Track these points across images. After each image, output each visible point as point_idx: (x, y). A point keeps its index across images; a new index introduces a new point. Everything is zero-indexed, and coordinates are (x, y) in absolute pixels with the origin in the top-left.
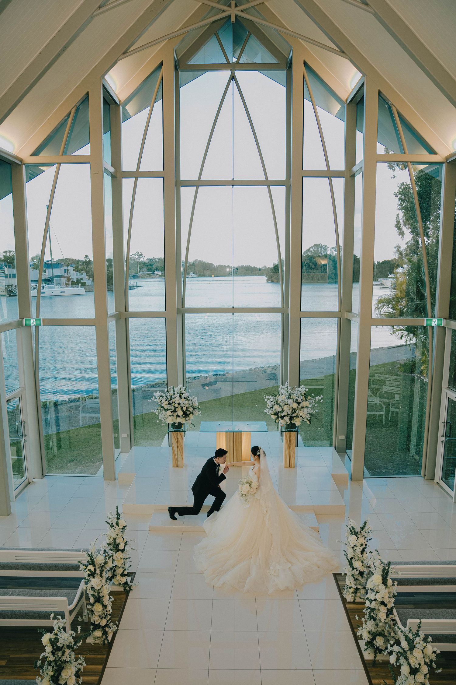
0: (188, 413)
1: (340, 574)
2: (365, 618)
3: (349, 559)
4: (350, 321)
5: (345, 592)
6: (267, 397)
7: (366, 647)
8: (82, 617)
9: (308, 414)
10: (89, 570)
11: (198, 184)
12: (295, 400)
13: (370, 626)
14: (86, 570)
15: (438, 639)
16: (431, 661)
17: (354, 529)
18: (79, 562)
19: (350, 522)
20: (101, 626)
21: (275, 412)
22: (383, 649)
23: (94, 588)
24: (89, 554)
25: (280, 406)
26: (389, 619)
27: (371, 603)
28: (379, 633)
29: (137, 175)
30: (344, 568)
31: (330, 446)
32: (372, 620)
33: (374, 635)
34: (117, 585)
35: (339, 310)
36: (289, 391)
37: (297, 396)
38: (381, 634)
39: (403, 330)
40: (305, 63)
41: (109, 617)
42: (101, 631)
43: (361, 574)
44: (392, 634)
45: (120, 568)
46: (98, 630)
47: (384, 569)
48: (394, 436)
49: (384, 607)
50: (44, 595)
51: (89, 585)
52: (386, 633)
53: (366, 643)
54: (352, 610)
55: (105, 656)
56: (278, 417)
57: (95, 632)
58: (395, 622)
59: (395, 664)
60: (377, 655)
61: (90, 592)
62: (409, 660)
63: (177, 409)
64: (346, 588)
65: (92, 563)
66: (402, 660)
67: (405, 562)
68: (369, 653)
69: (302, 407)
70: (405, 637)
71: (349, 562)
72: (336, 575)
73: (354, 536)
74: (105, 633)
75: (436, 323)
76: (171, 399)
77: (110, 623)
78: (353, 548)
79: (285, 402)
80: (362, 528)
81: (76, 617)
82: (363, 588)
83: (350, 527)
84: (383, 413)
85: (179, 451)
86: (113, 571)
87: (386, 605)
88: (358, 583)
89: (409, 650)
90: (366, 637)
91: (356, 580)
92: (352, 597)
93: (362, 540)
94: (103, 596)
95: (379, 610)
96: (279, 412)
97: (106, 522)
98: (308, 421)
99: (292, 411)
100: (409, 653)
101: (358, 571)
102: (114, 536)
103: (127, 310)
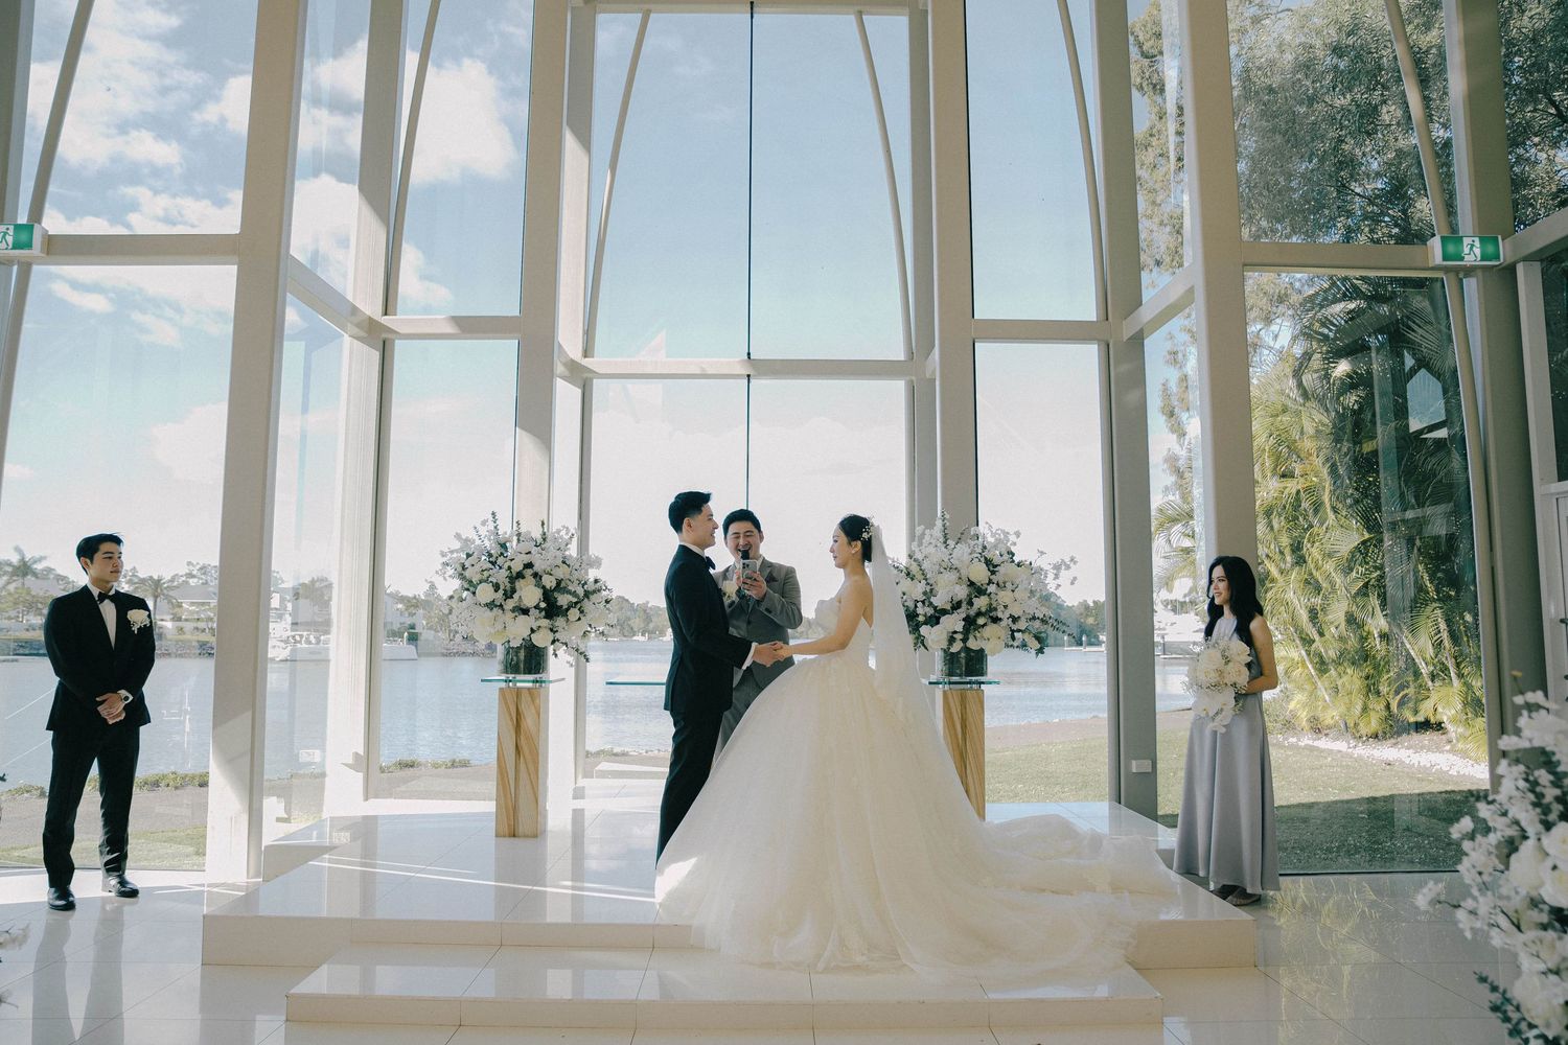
0: (563, 600)
35: (1103, 317)
75: (1477, 251)
85: (522, 766)
103: (390, 312)
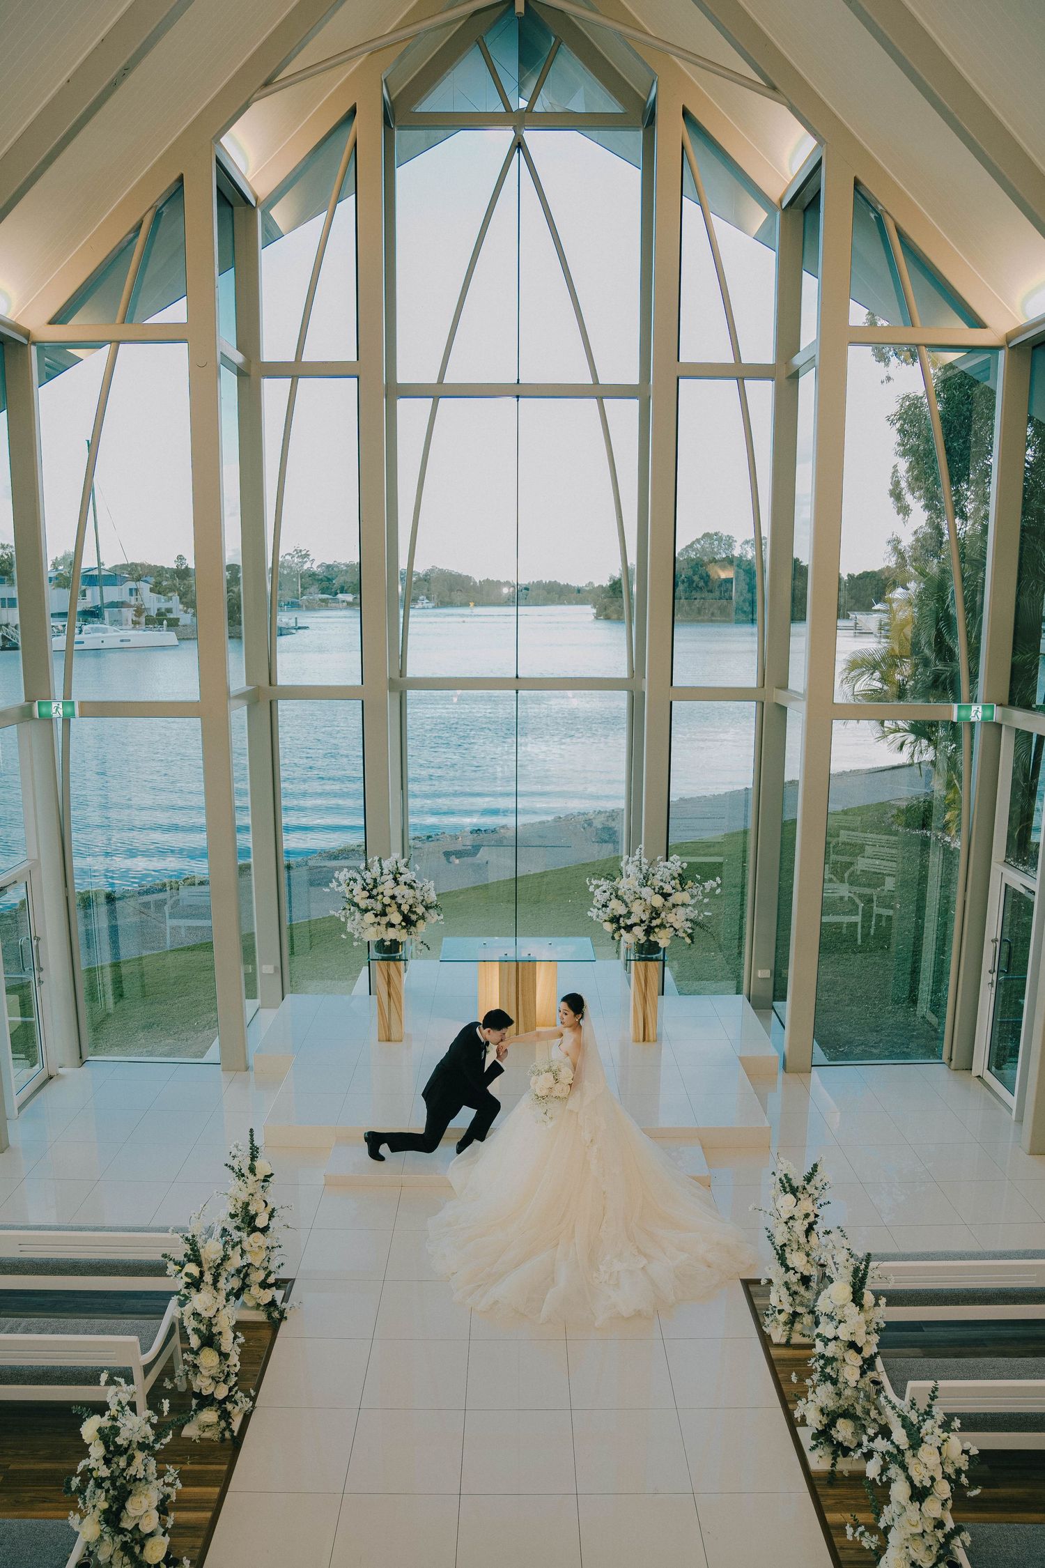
0: (414, 917)
1: (758, 1282)
2: (812, 1379)
3: (778, 1248)
4: (783, 709)
5: (768, 1321)
6: (595, 882)
7: (814, 1443)
8: (172, 1379)
9: (687, 920)
10: (187, 1274)
11: (437, 392)
12: (657, 890)
13: (823, 1396)
14: (180, 1275)
15: (973, 1423)
16: (958, 1472)
17: (789, 1180)
18: (165, 1256)
19: (780, 1165)
20: (215, 1399)
21: (611, 915)
22: (852, 1447)
23: (199, 1315)
24: (187, 1239)
25: (624, 901)
26: (867, 1380)
27: (826, 1345)
28: (844, 1411)
29: (295, 371)
30: (766, 1269)
31: (737, 994)
32: (828, 1383)
33: (832, 1418)
34: (252, 1308)
35: (760, 685)
36: (644, 867)
37: (662, 880)
38: (847, 1414)
39: (906, 731)
40: (686, 113)
41: (233, 1379)
42: (216, 1411)
43: (805, 1280)
44: (873, 1413)
45: (258, 1269)
46: (209, 1408)
47: (856, 1270)
48: (881, 972)
49: (855, 1354)
50: (86, 1330)
51: (188, 1308)
52: (859, 1412)
53: (813, 1434)
54: (782, 1361)
55: (225, 1467)
56: (619, 928)
57: (202, 1413)
58: (879, 1387)
59: (878, 1479)
60: (838, 1459)
61: (190, 1324)
62: (909, 1471)
63: (388, 909)
64: (770, 1312)
65: (195, 1257)
66: (894, 1470)
67: (904, 1255)
68: (821, 1457)
69: (674, 906)
70: (900, 1419)
71: (778, 1254)
72: (747, 1284)
73: (790, 1197)
74: (225, 1416)
75: (980, 715)
76: (375, 887)
77: (236, 1392)
78: (786, 1223)
79: (635, 892)
80: (808, 1179)
81: (160, 1380)
82: (809, 1313)
83: (780, 1175)
84: (857, 919)
85: (392, 1002)
86: (242, 1276)
87: (859, 1350)
88: (797, 1302)
89: (909, 1449)
90: (815, 1420)
91: (794, 1294)
92: (785, 1333)
93: (806, 1205)
94: (220, 1333)
95: (844, 1360)
96: (620, 916)
97: (226, 1165)
98: (688, 936)
99: (652, 913)
100: (908, 1454)
101: (798, 1275)
102: (244, 1197)
103: (273, 682)
